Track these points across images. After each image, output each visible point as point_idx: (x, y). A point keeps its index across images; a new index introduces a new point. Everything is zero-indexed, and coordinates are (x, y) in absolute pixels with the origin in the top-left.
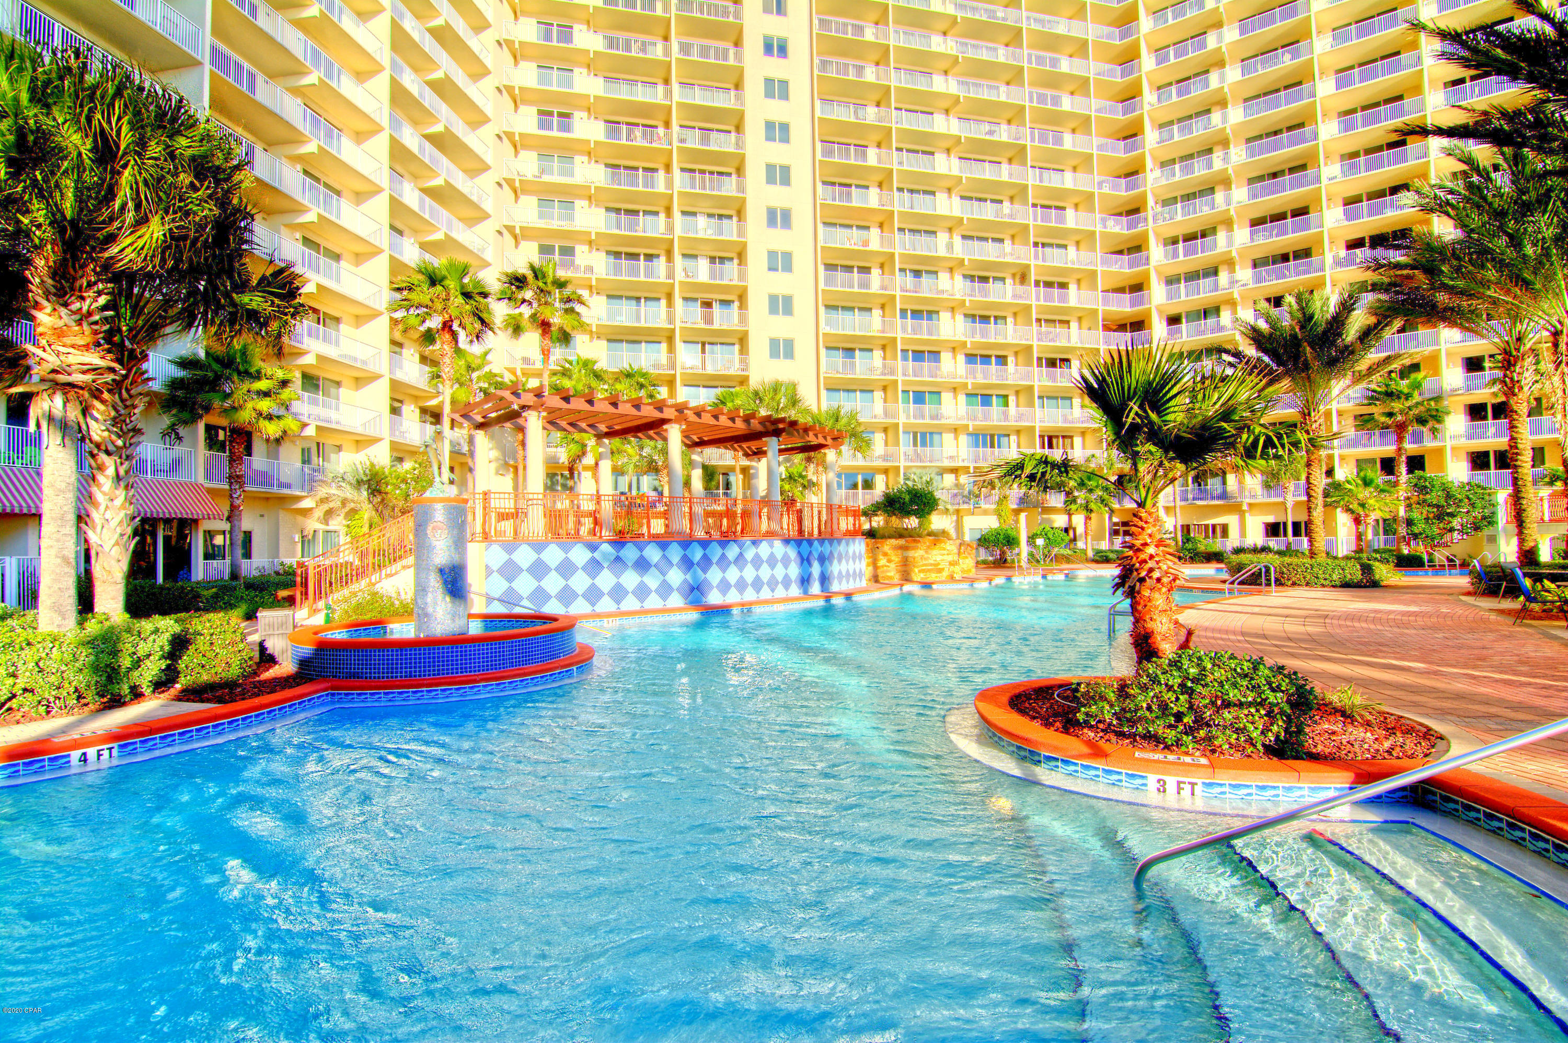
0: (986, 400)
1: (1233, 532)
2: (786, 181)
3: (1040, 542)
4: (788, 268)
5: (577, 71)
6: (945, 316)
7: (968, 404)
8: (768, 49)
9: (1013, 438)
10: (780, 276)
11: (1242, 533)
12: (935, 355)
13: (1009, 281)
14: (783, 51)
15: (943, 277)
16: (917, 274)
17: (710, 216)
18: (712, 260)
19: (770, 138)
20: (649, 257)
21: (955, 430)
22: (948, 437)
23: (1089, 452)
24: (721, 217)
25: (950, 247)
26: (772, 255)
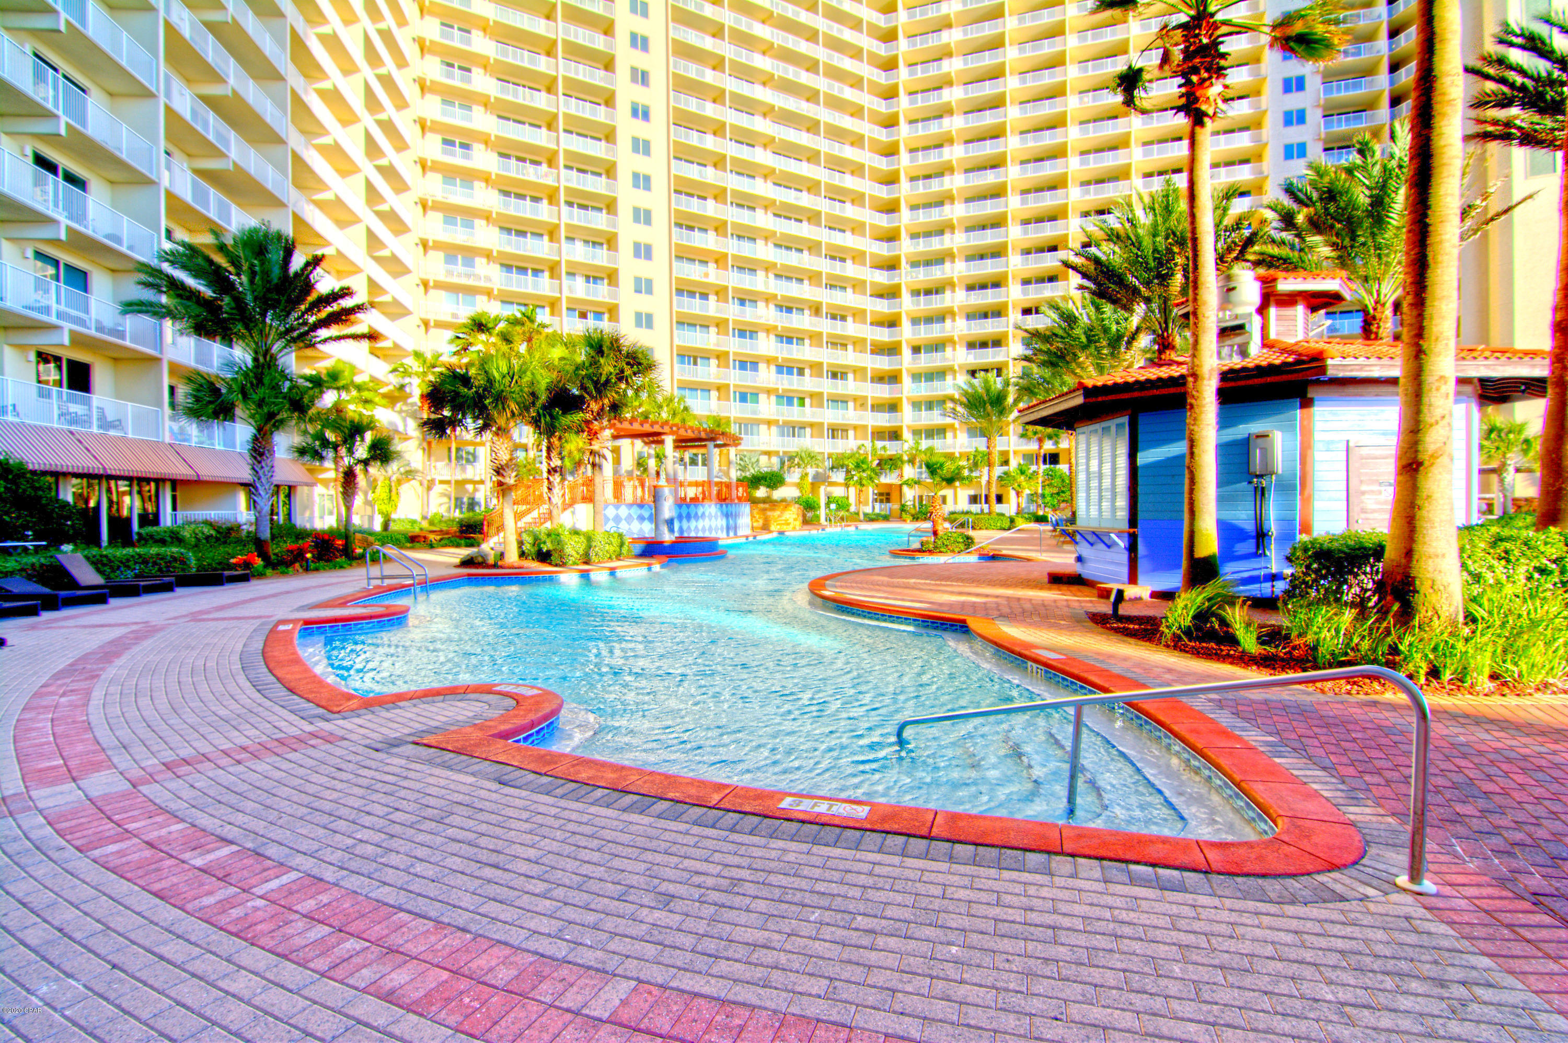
0: (790, 401)
1: (950, 500)
2: (648, 221)
3: (833, 506)
4: (650, 291)
5: (475, 108)
6: (762, 335)
7: (778, 404)
8: (635, 113)
9: (808, 430)
10: (643, 297)
11: (955, 502)
12: (755, 366)
13: (807, 312)
14: (646, 116)
15: (761, 305)
16: (742, 302)
17: (586, 242)
18: (588, 278)
19: (636, 185)
20: (536, 272)
21: (769, 423)
22: (763, 428)
23: (860, 442)
24: (594, 243)
25: (766, 284)
26: (638, 280)
